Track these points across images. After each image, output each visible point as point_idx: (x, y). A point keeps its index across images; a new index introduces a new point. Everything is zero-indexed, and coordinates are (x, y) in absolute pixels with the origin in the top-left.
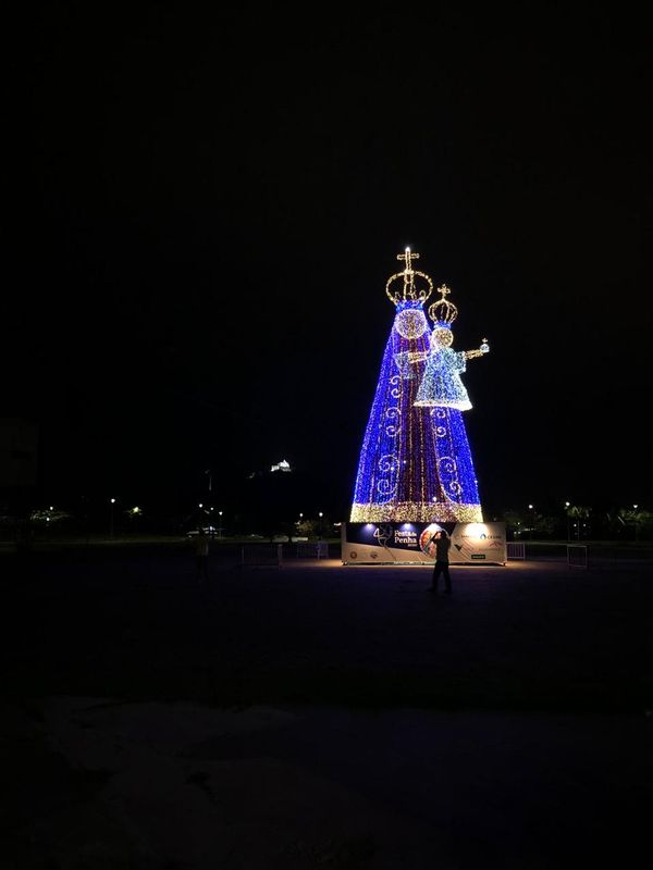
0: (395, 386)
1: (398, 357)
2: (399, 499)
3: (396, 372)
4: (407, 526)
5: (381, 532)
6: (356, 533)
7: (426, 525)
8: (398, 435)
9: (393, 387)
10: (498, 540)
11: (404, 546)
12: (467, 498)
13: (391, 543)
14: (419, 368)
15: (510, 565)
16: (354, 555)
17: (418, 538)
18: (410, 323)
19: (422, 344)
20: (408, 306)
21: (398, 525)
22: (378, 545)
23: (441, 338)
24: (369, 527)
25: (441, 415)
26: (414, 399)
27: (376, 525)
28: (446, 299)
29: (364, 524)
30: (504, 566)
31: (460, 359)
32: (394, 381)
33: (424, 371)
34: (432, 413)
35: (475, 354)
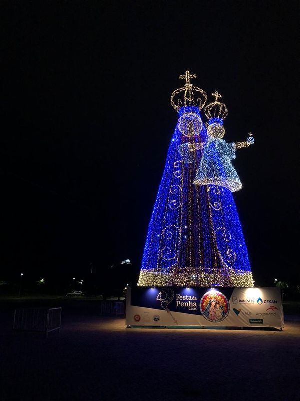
2: (181, 264)
3: (179, 158)
4: (188, 290)
5: (164, 295)
6: (140, 297)
7: (206, 289)
10: (272, 304)
11: (185, 310)
12: (238, 265)
13: (173, 307)
14: (199, 154)
15: (288, 329)
16: (138, 318)
17: (198, 302)
19: (203, 137)
20: (188, 111)
21: (179, 290)
22: (161, 309)
23: (216, 132)
24: (153, 290)
27: (159, 289)
28: (219, 101)
29: (149, 287)
30: (282, 330)
31: (232, 148)
32: (177, 165)
33: (201, 156)
34: (209, 190)
35: (243, 145)
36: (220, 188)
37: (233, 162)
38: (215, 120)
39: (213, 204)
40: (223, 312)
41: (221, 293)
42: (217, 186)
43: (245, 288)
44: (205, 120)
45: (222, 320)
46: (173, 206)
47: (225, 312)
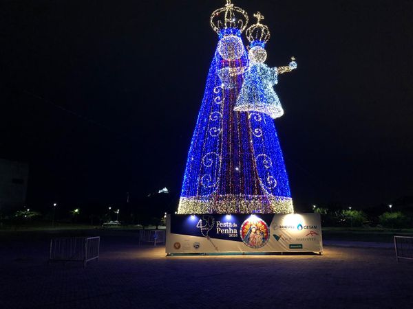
0: (218, 95)
1: (220, 72)
2: (221, 192)
3: (219, 83)
4: (229, 217)
5: (204, 223)
6: (180, 224)
7: (246, 216)
8: (220, 136)
9: (216, 95)
10: (312, 230)
11: (225, 237)
12: (279, 192)
13: (213, 234)
14: (239, 79)
15: (327, 253)
16: (178, 246)
17: (238, 229)
18: (231, 45)
19: (243, 62)
20: (228, 33)
21: (219, 217)
22: (202, 236)
23: (258, 56)
24: (193, 218)
25: (258, 118)
26: (234, 105)
27: (199, 216)
28: (260, 23)
29: (188, 215)
30: (320, 254)
31: (273, 73)
32: (217, 90)
33: (242, 81)
34: (249, 117)
35: (285, 69)
36: (261, 114)
37: (275, 87)
38: (257, 43)
39: (254, 131)
40: (263, 238)
41: (261, 220)
42: (257, 112)
43: (285, 214)
44: (246, 43)
45: (262, 245)
46: (213, 133)
47: (265, 238)
